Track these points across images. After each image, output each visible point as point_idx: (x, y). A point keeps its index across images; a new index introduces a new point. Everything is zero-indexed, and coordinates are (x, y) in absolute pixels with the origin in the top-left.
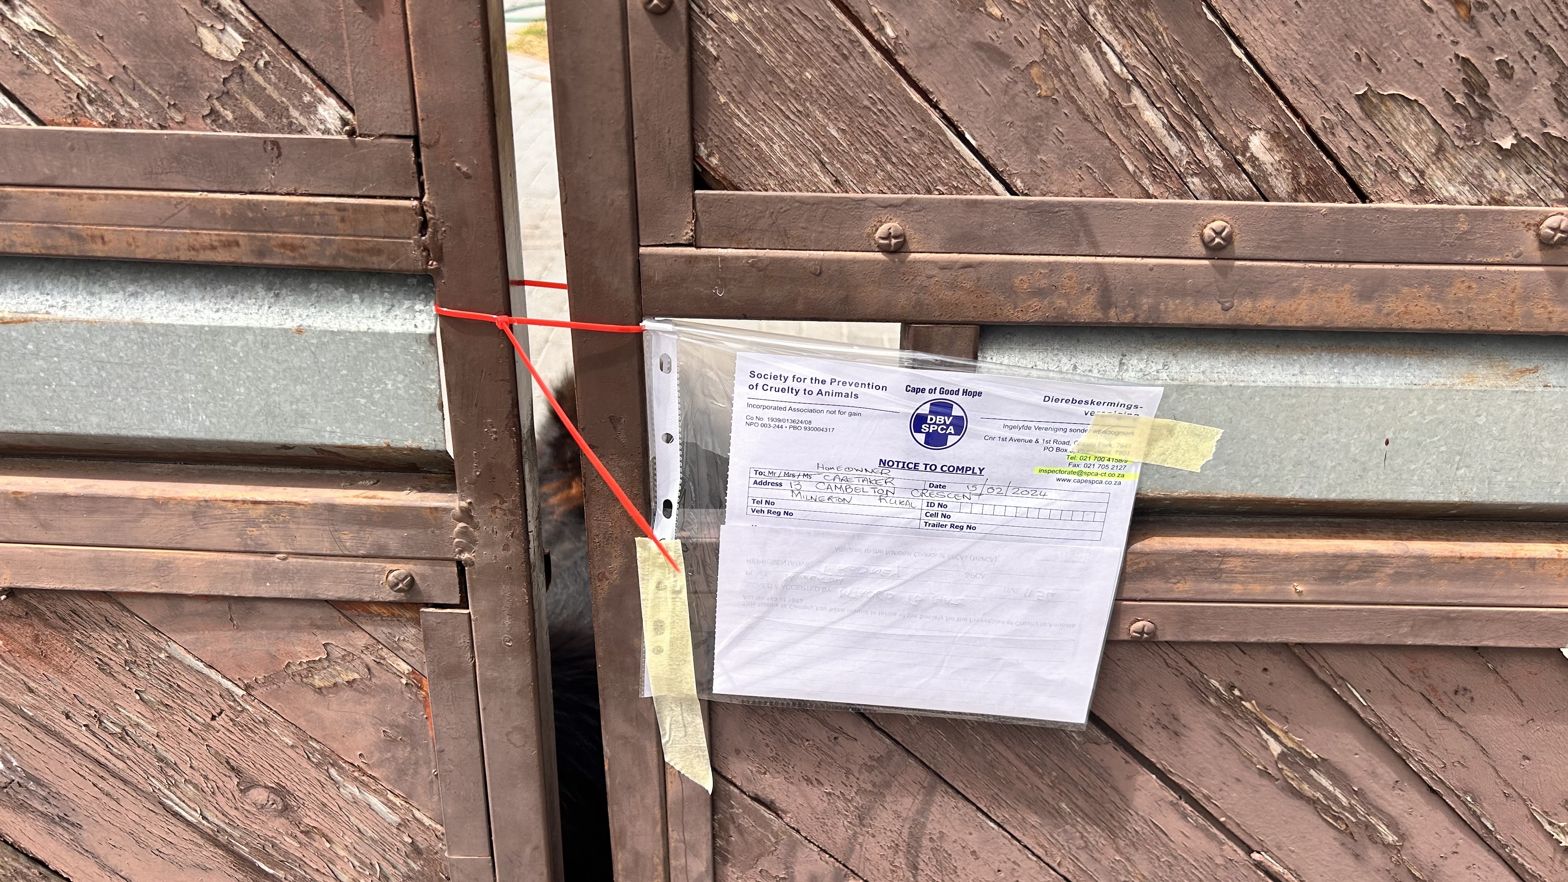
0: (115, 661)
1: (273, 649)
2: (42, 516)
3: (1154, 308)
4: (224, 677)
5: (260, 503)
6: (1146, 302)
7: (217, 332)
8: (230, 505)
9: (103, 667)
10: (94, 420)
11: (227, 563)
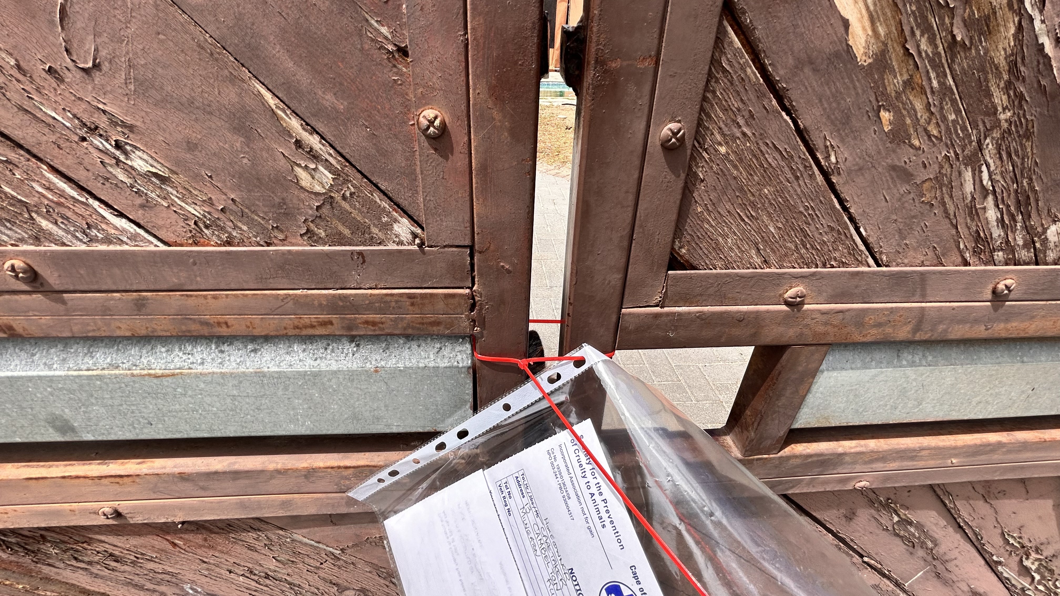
0: (259, 545)
1: (358, 533)
2: (201, 484)
4: (327, 546)
5: (350, 467)
7: (316, 375)
8: (329, 470)
9: (250, 548)
10: (232, 429)
11: (328, 498)
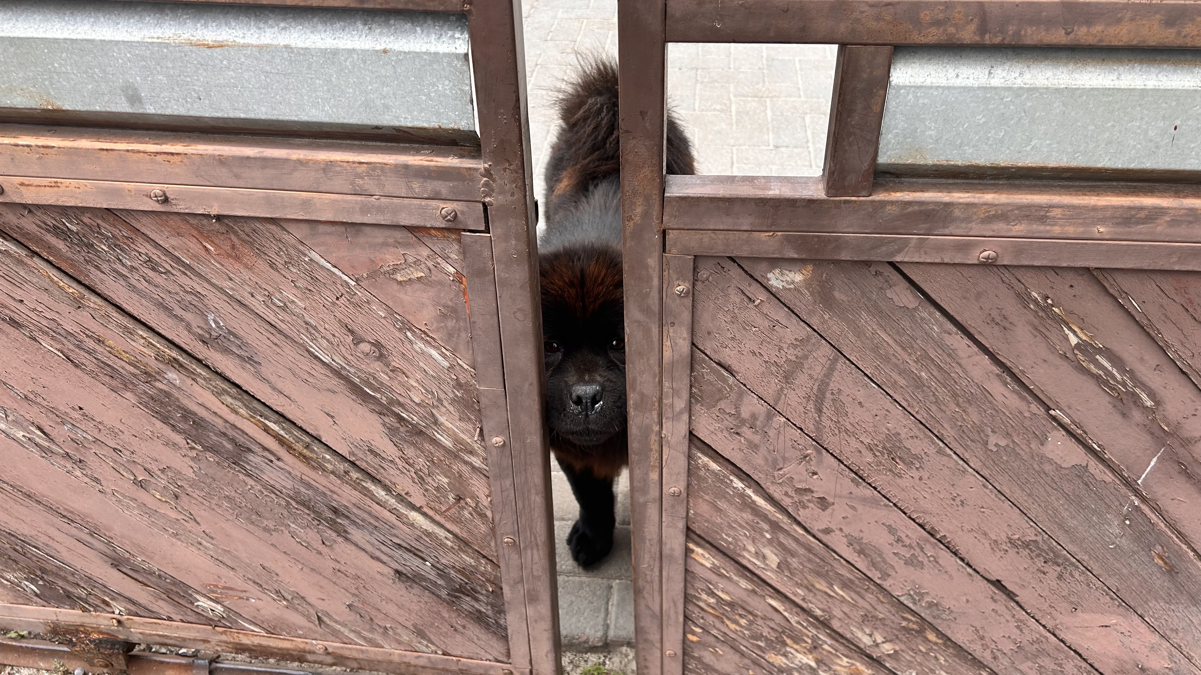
0: (279, 262)
1: (372, 257)
2: (235, 170)
3: (1017, 33)
4: (343, 273)
5: (363, 163)
6: (1011, 29)
7: (335, 52)
8: (345, 164)
9: (272, 265)
